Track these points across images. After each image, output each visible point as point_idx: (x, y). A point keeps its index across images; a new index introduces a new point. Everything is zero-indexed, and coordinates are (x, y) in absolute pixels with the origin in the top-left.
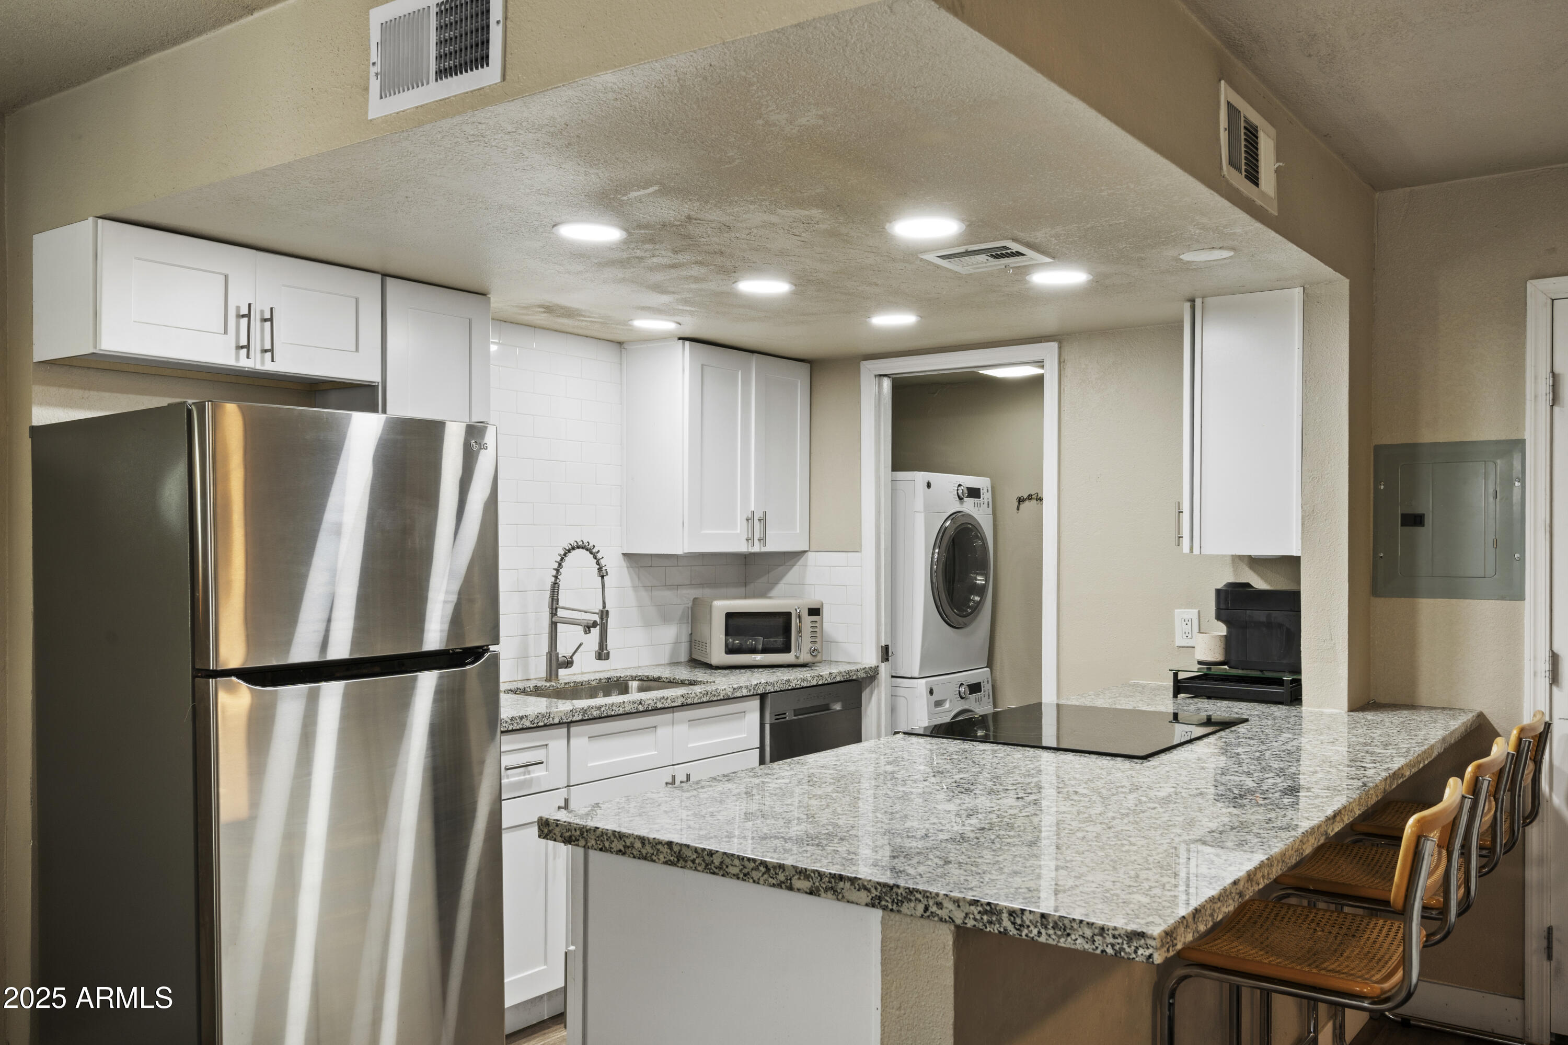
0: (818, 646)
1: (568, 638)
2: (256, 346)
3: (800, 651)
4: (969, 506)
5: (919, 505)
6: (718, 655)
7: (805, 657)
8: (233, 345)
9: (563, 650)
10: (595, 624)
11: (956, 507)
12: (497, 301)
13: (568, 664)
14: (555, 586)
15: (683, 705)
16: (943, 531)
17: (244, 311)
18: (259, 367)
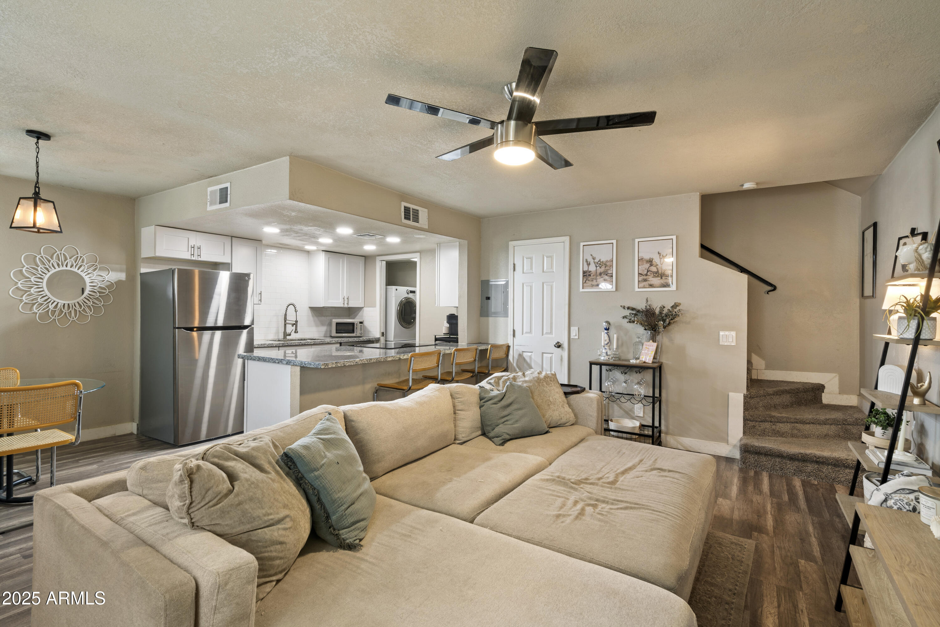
0: (362, 332)
1: (290, 328)
2: (196, 254)
3: (357, 333)
4: (411, 295)
5: (394, 295)
6: (334, 334)
7: (358, 335)
8: (190, 254)
9: (288, 331)
10: (294, 324)
11: (406, 296)
12: (263, 242)
13: (290, 335)
14: (286, 315)
15: (314, 344)
16: (401, 301)
17: (193, 246)
18: (197, 259)
